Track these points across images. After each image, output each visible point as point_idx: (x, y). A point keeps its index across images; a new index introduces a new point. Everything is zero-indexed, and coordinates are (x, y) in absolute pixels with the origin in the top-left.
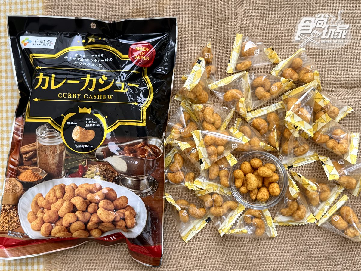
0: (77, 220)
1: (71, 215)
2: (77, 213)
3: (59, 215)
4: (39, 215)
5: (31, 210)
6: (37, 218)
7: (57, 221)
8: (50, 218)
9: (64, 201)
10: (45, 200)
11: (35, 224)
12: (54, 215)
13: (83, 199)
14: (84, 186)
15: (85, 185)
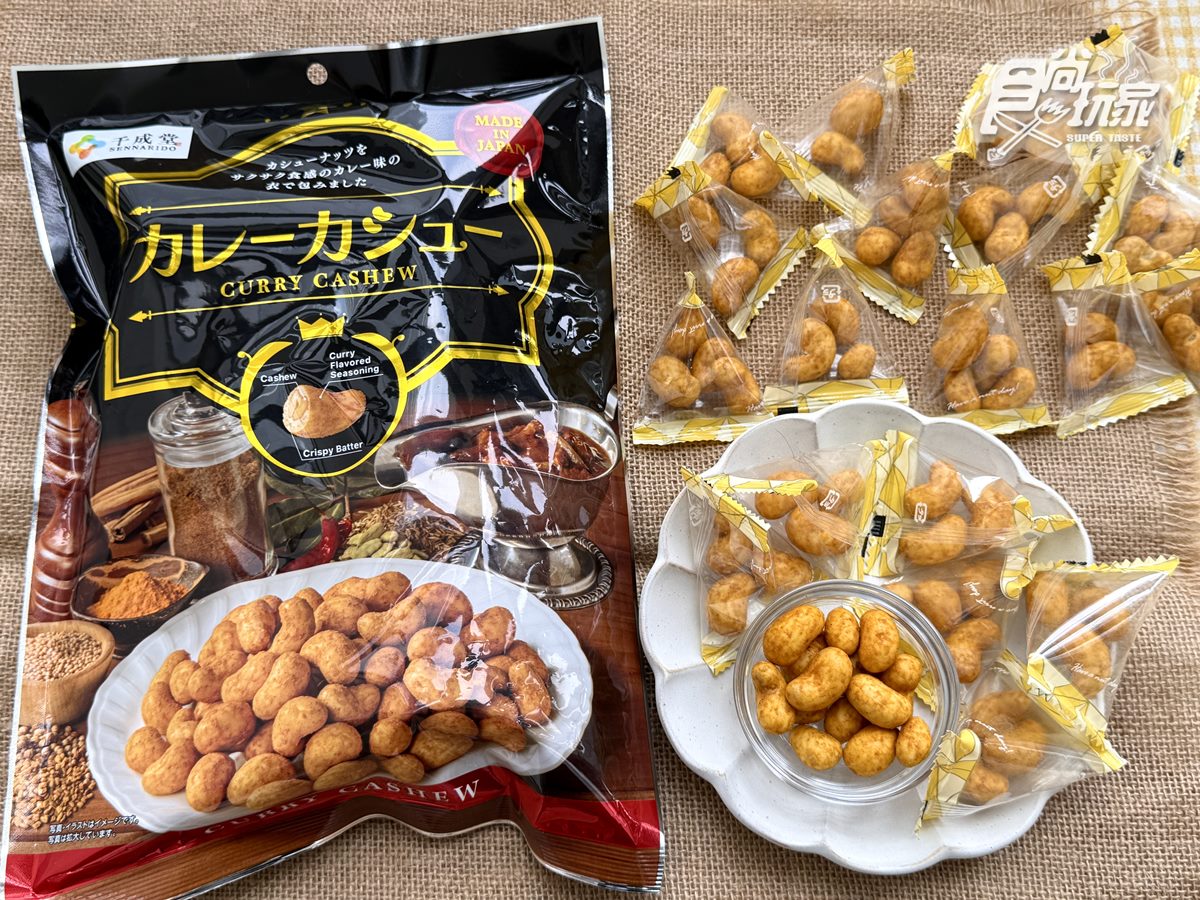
0: (331, 719)
1: (303, 704)
2: (327, 695)
3: (258, 714)
4: (177, 732)
5: (142, 724)
6: (166, 745)
7: (249, 739)
8: (221, 734)
9: (276, 657)
10: (198, 672)
11: (158, 773)
12: (238, 716)
13: (343, 637)
14: (345, 591)
15: (348, 585)
